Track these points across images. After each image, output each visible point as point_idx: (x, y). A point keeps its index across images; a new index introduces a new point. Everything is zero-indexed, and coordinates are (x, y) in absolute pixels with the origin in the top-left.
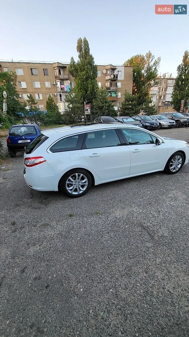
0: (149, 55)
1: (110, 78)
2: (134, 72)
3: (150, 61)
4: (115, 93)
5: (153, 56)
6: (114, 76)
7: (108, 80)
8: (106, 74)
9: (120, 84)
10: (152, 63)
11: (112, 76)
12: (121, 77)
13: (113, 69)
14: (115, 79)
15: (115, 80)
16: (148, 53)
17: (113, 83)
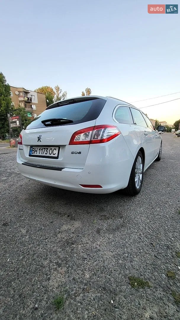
0: (58, 89)
1: (24, 100)
2: (47, 98)
3: (59, 92)
4: (31, 114)
5: (61, 90)
6: (28, 98)
7: (21, 101)
8: (19, 96)
9: (35, 107)
10: (61, 95)
11: (26, 99)
12: (35, 100)
13: (26, 93)
14: (29, 101)
15: (30, 103)
16: (56, 86)
17: (28, 104)
